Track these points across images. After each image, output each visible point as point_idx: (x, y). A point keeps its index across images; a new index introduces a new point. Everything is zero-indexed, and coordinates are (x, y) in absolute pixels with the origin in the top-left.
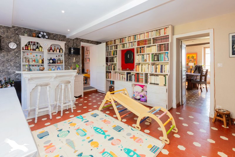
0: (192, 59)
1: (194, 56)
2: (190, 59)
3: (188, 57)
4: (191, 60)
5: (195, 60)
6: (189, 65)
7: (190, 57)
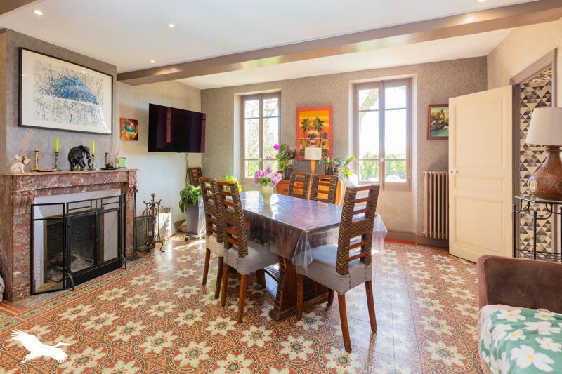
0: (316, 132)
1: (322, 119)
2: (311, 132)
3: (305, 122)
4: (315, 136)
5: (325, 136)
6: (307, 157)
7: (312, 124)
